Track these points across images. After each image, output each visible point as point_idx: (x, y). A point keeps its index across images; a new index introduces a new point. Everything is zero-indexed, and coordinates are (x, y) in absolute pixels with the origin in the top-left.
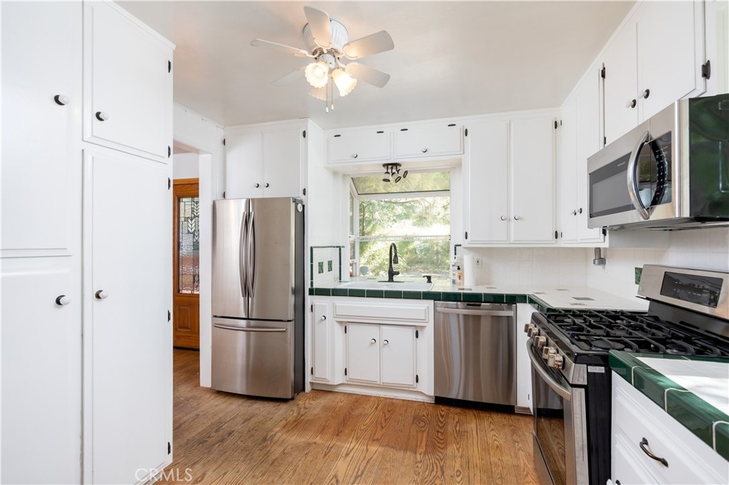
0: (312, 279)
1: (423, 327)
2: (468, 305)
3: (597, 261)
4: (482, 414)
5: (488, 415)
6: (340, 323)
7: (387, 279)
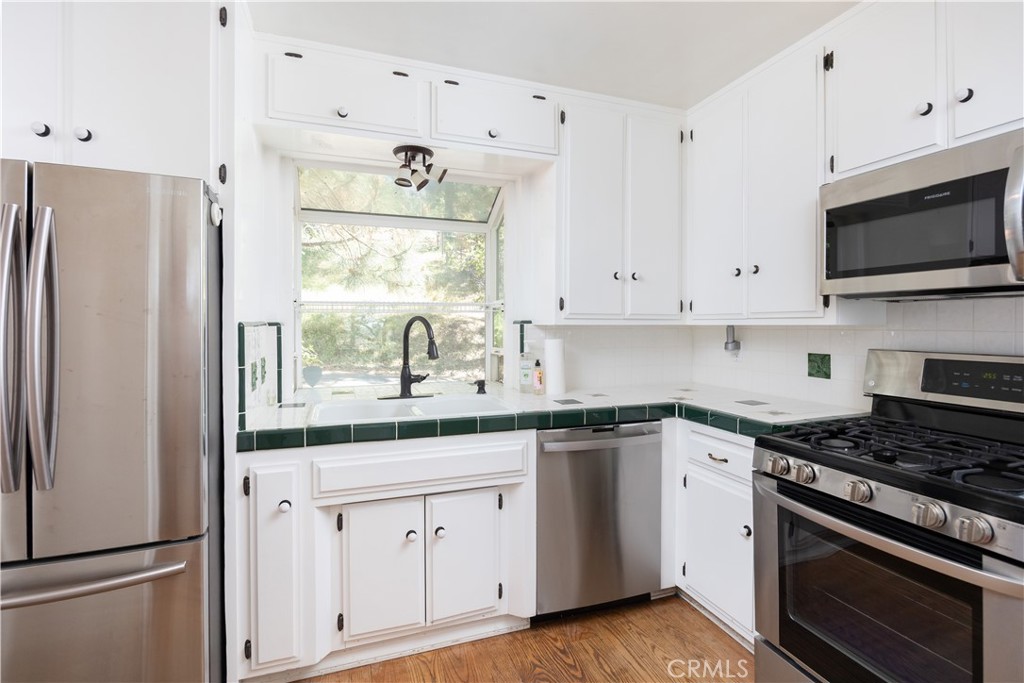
0: (242, 407)
1: (513, 486)
2: (594, 431)
3: (730, 346)
4: (618, 621)
5: (622, 620)
6: (327, 509)
7: (398, 392)
